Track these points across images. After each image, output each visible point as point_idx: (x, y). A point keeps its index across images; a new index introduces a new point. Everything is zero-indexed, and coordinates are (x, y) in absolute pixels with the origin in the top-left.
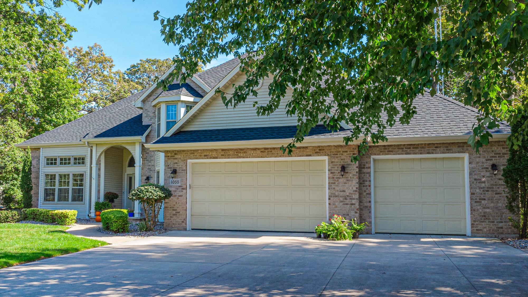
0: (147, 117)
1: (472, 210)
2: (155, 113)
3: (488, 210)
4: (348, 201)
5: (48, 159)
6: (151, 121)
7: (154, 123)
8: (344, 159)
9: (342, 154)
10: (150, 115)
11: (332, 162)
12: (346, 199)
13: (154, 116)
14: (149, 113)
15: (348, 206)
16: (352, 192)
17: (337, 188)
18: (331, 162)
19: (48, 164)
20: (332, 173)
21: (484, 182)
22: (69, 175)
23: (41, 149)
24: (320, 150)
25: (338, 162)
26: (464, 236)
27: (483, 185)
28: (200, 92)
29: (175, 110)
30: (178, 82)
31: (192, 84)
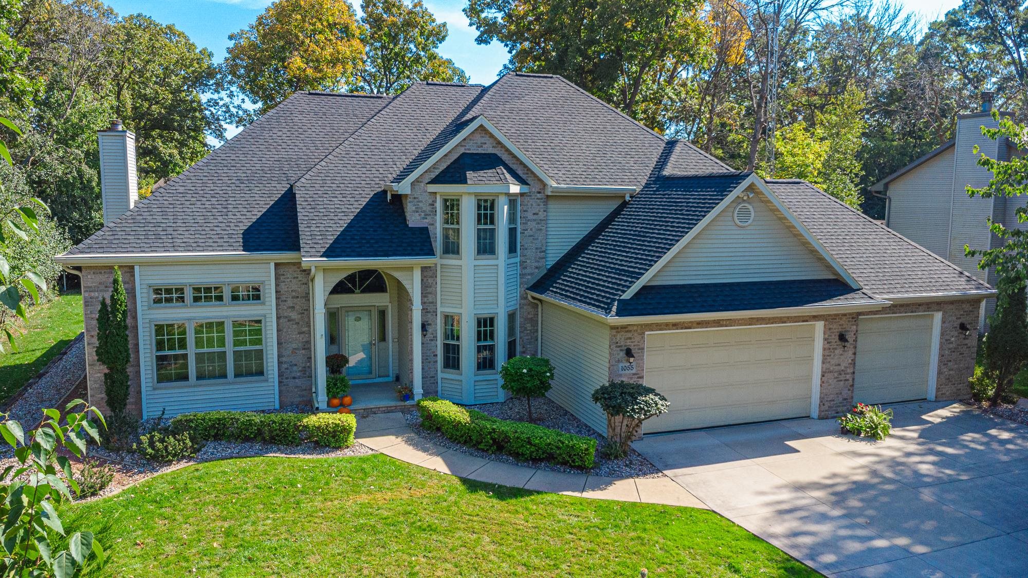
0: (417, 212)
1: (940, 373)
2: (433, 205)
3: (951, 372)
4: (842, 377)
5: (157, 291)
6: (427, 221)
7: (433, 224)
8: (842, 325)
9: (841, 319)
10: (424, 209)
11: (830, 329)
12: (841, 374)
13: (432, 212)
14: (421, 205)
15: (842, 383)
16: (847, 365)
17: (831, 362)
18: (828, 329)
19: (158, 301)
20: (828, 343)
21: (952, 343)
22: (221, 324)
23: (137, 269)
24: (816, 318)
25: (837, 329)
26: (925, 400)
27: (951, 346)
28: (520, 172)
29: (492, 208)
30: (480, 151)
31: (505, 157)
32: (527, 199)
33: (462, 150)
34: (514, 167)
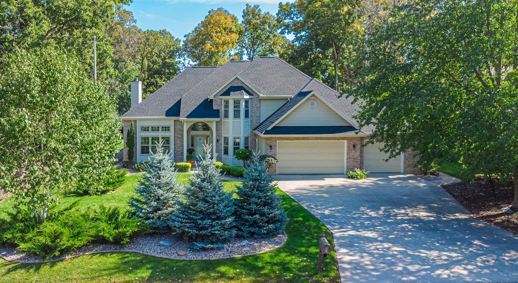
0: (216, 105)
2: (221, 103)
3: (410, 163)
4: (355, 160)
6: (219, 107)
7: (221, 109)
8: (354, 142)
9: (353, 140)
10: (218, 104)
13: (221, 105)
14: (217, 102)
15: (356, 163)
16: (357, 156)
17: (351, 155)
18: (348, 143)
19: (142, 130)
20: (349, 148)
22: (158, 138)
23: (137, 121)
24: (343, 138)
25: (352, 143)
26: (399, 173)
27: (409, 153)
28: (250, 92)
29: (239, 103)
30: (237, 85)
31: (245, 87)
32: (252, 100)
33: (231, 85)
34: (248, 90)
